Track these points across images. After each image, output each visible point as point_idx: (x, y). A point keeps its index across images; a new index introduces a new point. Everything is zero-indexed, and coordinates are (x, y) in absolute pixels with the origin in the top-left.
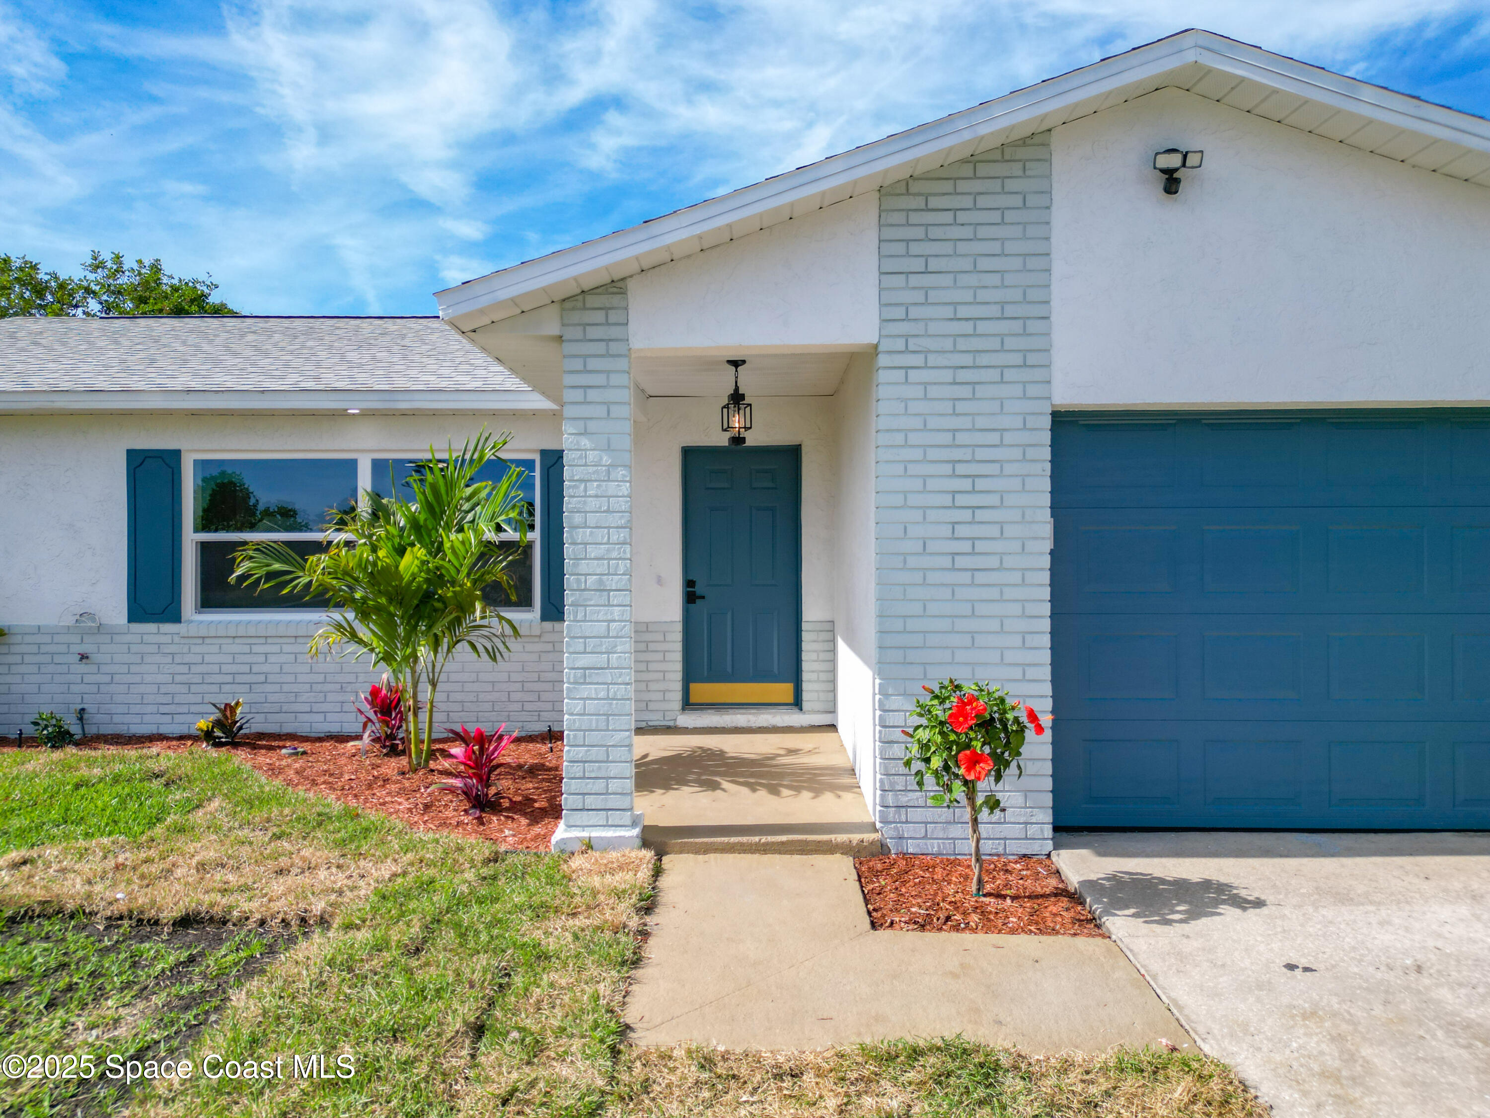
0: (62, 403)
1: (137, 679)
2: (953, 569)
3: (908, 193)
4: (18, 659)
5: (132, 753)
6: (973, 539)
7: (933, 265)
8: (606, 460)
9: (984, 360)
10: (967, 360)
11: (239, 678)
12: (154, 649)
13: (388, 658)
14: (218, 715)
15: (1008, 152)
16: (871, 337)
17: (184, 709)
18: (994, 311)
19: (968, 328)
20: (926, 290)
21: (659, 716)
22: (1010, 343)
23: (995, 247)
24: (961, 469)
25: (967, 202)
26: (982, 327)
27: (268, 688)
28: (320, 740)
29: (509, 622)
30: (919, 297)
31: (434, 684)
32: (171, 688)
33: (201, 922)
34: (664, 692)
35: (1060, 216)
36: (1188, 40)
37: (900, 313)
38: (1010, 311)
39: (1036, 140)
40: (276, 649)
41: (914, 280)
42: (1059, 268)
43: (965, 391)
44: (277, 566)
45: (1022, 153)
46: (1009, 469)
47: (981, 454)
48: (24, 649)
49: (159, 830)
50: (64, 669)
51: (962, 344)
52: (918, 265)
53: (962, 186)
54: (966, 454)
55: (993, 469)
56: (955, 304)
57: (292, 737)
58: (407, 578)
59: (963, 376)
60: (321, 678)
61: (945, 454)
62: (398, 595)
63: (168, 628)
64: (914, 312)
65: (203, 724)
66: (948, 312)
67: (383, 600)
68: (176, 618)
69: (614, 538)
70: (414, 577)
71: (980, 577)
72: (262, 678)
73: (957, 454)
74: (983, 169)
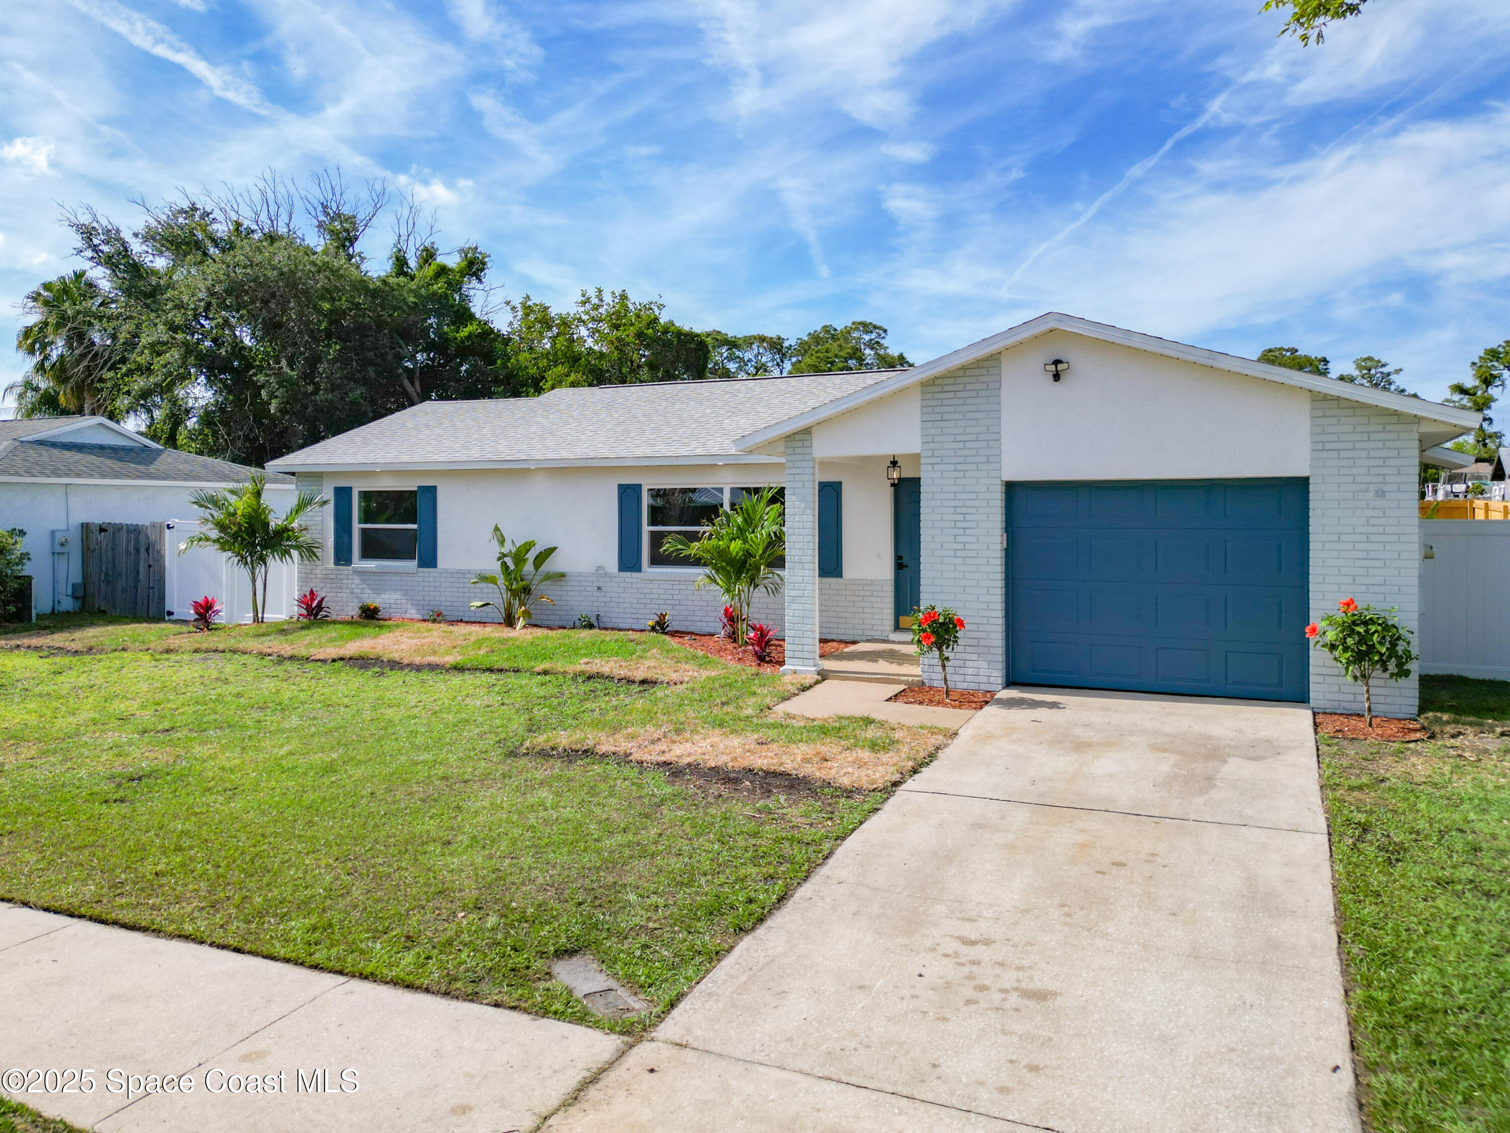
0: (591, 463)
1: (622, 600)
2: (955, 556)
3: (934, 385)
4: (570, 588)
5: (622, 633)
6: (965, 543)
7: (945, 417)
8: (803, 506)
9: (969, 460)
10: (961, 460)
11: (668, 602)
12: (629, 585)
13: (728, 591)
14: (658, 619)
15: (980, 363)
16: (917, 450)
17: (643, 617)
18: (973, 437)
19: (961, 445)
20: (942, 428)
21: (879, 633)
22: (981, 452)
23: (974, 408)
24: (958, 510)
25: (961, 387)
26: (968, 445)
27: (681, 607)
28: (705, 635)
29: (779, 575)
30: (938, 431)
31: (748, 605)
32: (637, 606)
33: (648, 682)
34: (882, 620)
35: (1005, 392)
36: (1049, 317)
37: (930, 439)
38: (981, 437)
39: (994, 357)
40: (684, 587)
41: (937, 424)
42: (1004, 416)
43: (961, 474)
44: (680, 547)
45: (988, 364)
46: (981, 510)
47: (968, 503)
48: (573, 583)
49: (634, 656)
50: (590, 594)
51: (959, 453)
52: (938, 417)
53: (959, 380)
54: (961, 503)
55: (973, 510)
56: (955, 435)
57: (691, 633)
58: (734, 554)
59: (959, 467)
60: (705, 604)
61: (952, 503)
62: (731, 561)
63: (635, 575)
64: (936, 438)
65: (651, 623)
66: (952, 438)
67: (724, 564)
68: (639, 570)
69: (806, 540)
70: (737, 553)
71: (968, 561)
72: (678, 602)
73: (957, 503)
74: (968, 372)
